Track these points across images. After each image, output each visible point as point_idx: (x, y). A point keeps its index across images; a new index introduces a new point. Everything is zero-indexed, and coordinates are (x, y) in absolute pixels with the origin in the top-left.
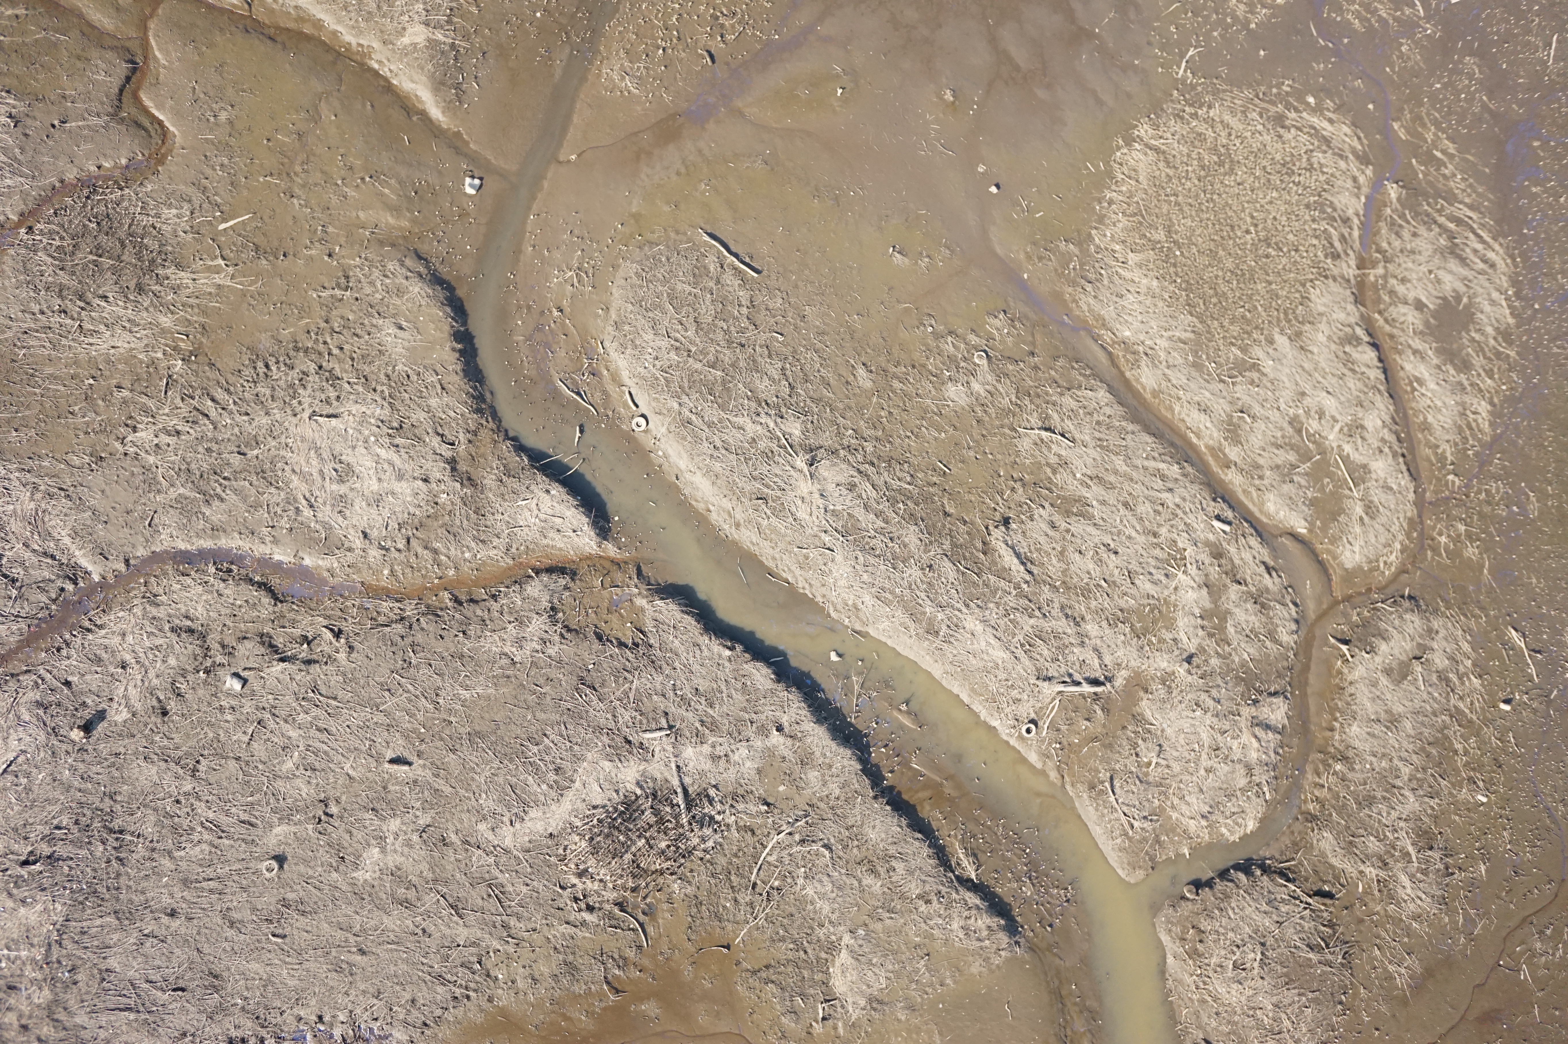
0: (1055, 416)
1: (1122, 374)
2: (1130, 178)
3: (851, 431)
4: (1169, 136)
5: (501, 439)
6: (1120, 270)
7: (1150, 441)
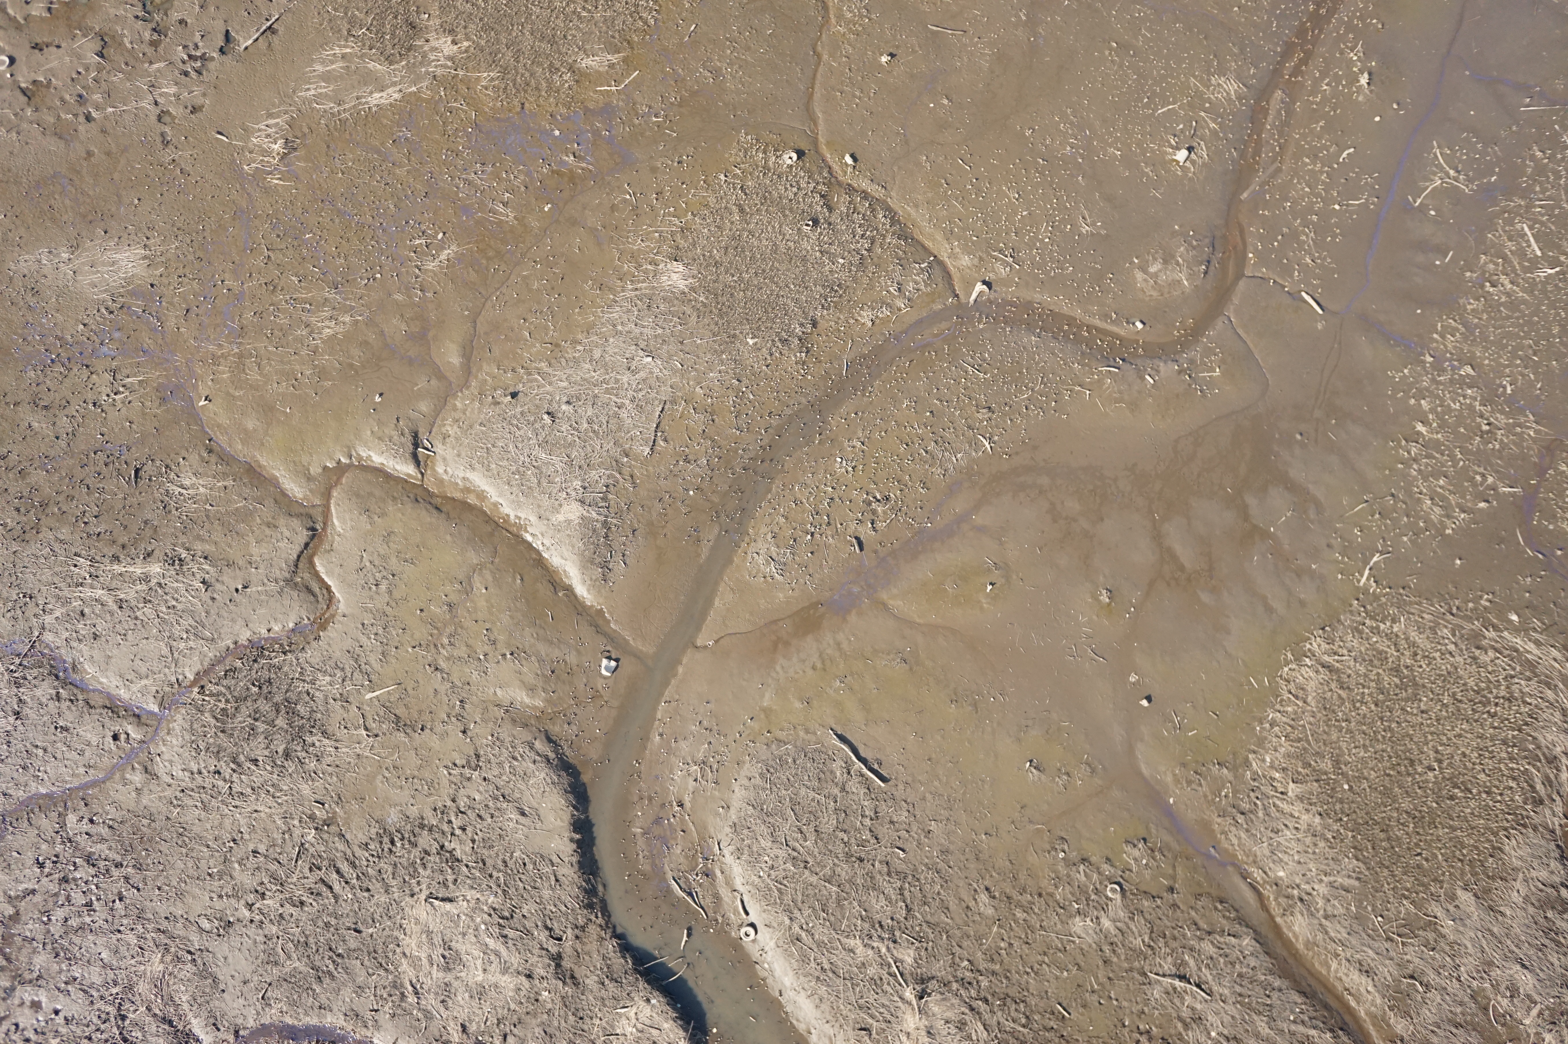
0: (1192, 963)
1: (1272, 918)
2: (1296, 697)
3: (966, 963)
4: (1345, 652)
5: (608, 936)
6: (1278, 802)
7: (1299, 1001)
